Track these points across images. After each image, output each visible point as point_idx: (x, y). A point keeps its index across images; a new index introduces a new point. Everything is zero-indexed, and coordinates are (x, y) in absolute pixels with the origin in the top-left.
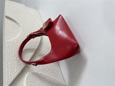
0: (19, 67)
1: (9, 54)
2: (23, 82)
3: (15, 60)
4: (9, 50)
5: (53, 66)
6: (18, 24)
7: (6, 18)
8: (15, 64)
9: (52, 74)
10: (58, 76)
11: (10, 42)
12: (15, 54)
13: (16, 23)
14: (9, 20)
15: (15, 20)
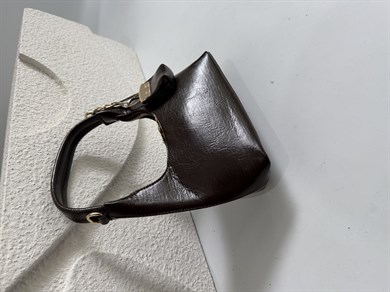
0: (49, 229)
1: (17, 179)
2: (61, 286)
3: (38, 202)
4: (17, 167)
5: (175, 235)
6: (60, 83)
7: (21, 60)
8: (36, 215)
9: (172, 265)
10: (195, 274)
11: (26, 139)
12: (37, 181)
13: (53, 82)
14: (31, 70)
15: (53, 69)
